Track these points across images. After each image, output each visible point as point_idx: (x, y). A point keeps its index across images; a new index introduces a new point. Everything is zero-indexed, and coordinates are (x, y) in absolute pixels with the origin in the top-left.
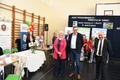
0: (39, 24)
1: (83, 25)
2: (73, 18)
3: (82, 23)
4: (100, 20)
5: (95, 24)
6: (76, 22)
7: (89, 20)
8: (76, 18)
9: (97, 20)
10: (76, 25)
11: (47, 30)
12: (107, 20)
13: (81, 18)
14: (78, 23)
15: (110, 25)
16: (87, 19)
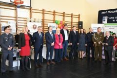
0: (72, 22)
2: (102, 13)
3: (113, 18)
8: (106, 12)
10: (106, 20)
11: (82, 28)
14: (108, 18)
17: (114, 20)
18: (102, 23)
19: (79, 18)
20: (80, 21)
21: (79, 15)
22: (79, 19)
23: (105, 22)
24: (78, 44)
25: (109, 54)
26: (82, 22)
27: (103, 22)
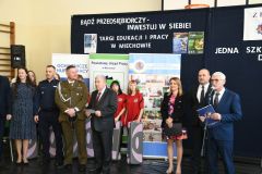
1: (113, 46)
3: (111, 39)
4: (163, 27)
5: (148, 41)
6: (94, 36)
7: (129, 27)
8: (92, 21)
9: (154, 27)
10: (94, 43)
12: (186, 26)
13: (108, 21)
14: (98, 39)
15: (195, 39)
16: (126, 25)
19: (12, 33)
20: (17, 43)
21: (12, 26)
22: (12, 38)
23: (92, 49)
24: (9, 117)
25: (105, 143)
27: (86, 50)
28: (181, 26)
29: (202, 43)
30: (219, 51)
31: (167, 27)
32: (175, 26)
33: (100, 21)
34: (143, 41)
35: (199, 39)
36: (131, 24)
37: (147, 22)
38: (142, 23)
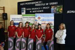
3: (30, 9)
4: (47, 4)
5: (42, 9)
8: (24, 4)
9: (44, 4)
12: (56, 3)
13: (29, 3)
14: (26, 9)
15: (59, 8)
16: (34, 4)
17: (31, 12)
18: (21, 14)
22: (4, 11)
23: (24, 13)
26: (7, 14)
28: (54, 3)
29: (62, 9)
30: (68, 12)
31: (49, 4)
32: (52, 4)
33: (26, 3)
34: (41, 10)
35: (61, 8)
36: (37, 4)
37: (42, 3)
38: (40, 3)
